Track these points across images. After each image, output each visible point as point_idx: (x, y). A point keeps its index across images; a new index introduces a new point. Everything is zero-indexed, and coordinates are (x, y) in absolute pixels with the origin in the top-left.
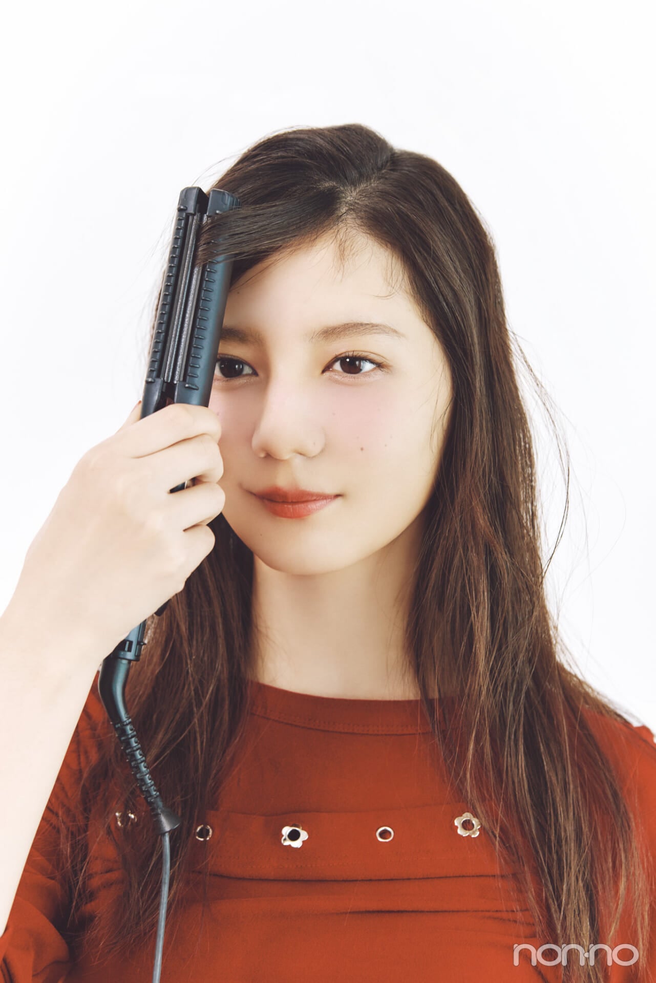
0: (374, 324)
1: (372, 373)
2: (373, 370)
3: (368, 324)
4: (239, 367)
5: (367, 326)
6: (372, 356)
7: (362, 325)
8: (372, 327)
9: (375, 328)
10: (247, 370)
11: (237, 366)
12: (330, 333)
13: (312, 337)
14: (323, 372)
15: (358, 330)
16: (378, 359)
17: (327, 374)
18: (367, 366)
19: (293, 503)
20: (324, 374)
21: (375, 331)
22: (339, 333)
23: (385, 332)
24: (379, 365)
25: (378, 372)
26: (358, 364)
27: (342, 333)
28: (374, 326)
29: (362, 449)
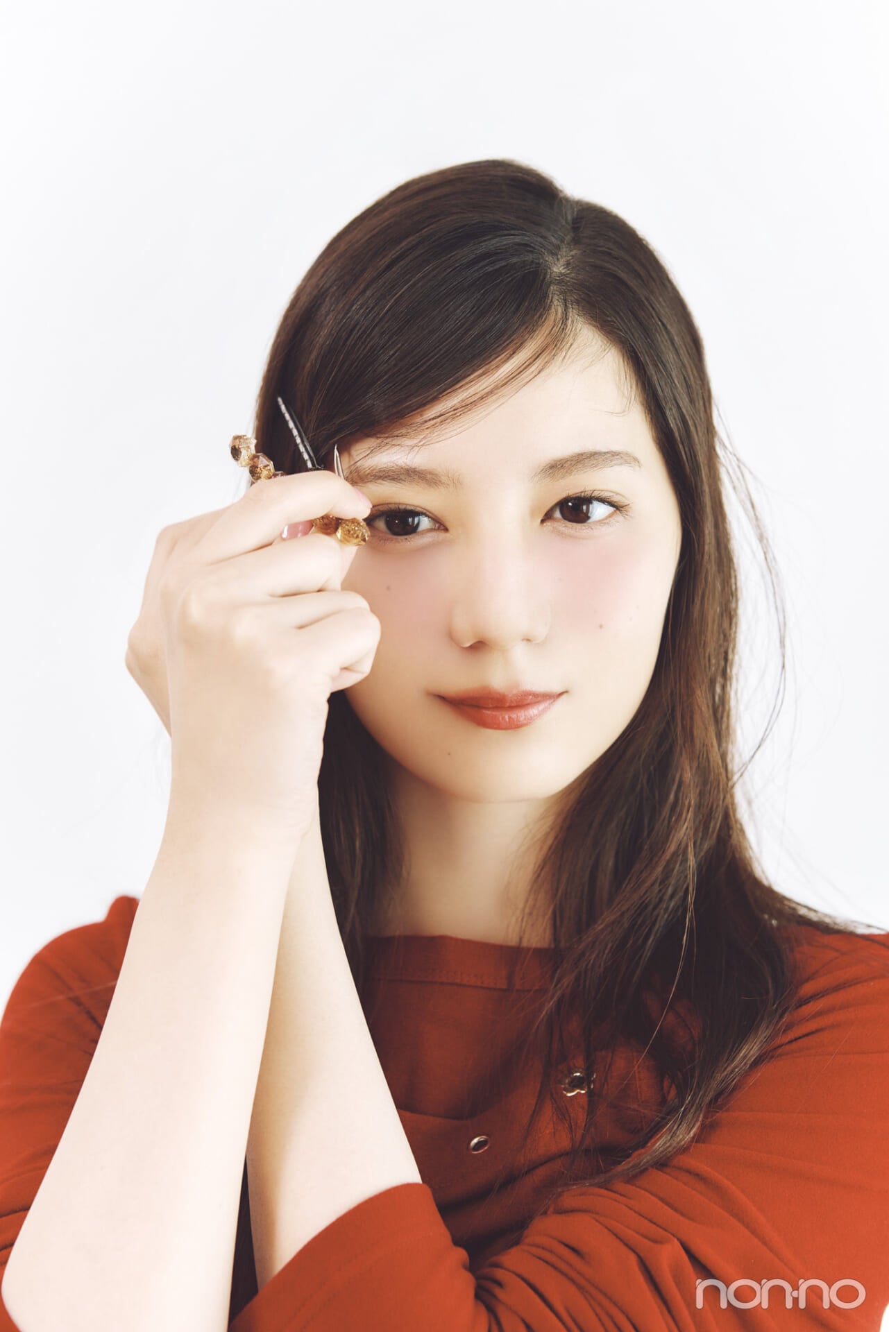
0: (615, 453)
1: (611, 521)
2: (610, 516)
3: (608, 453)
5: (607, 456)
6: (604, 495)
7: (595, 453)
8: (613, 456)
9: (616, 457)
10: (425, 523)
11: (410, 520)
12: (557, 467)
13: (535, 475)
14: (543, 521)
15: (595, 462)
16: (619, 500)
17: (548, 524)
18: (598, 511)
19: (511, 708)
20: (545, 524)
21: (615, 461)
22: (569, 467)
23: (627, 463)
24: (617, 507)
25: (619, 517)
26: (585, 507)
27: (575, 467)
28: (615, 454)
29: (601, 626)
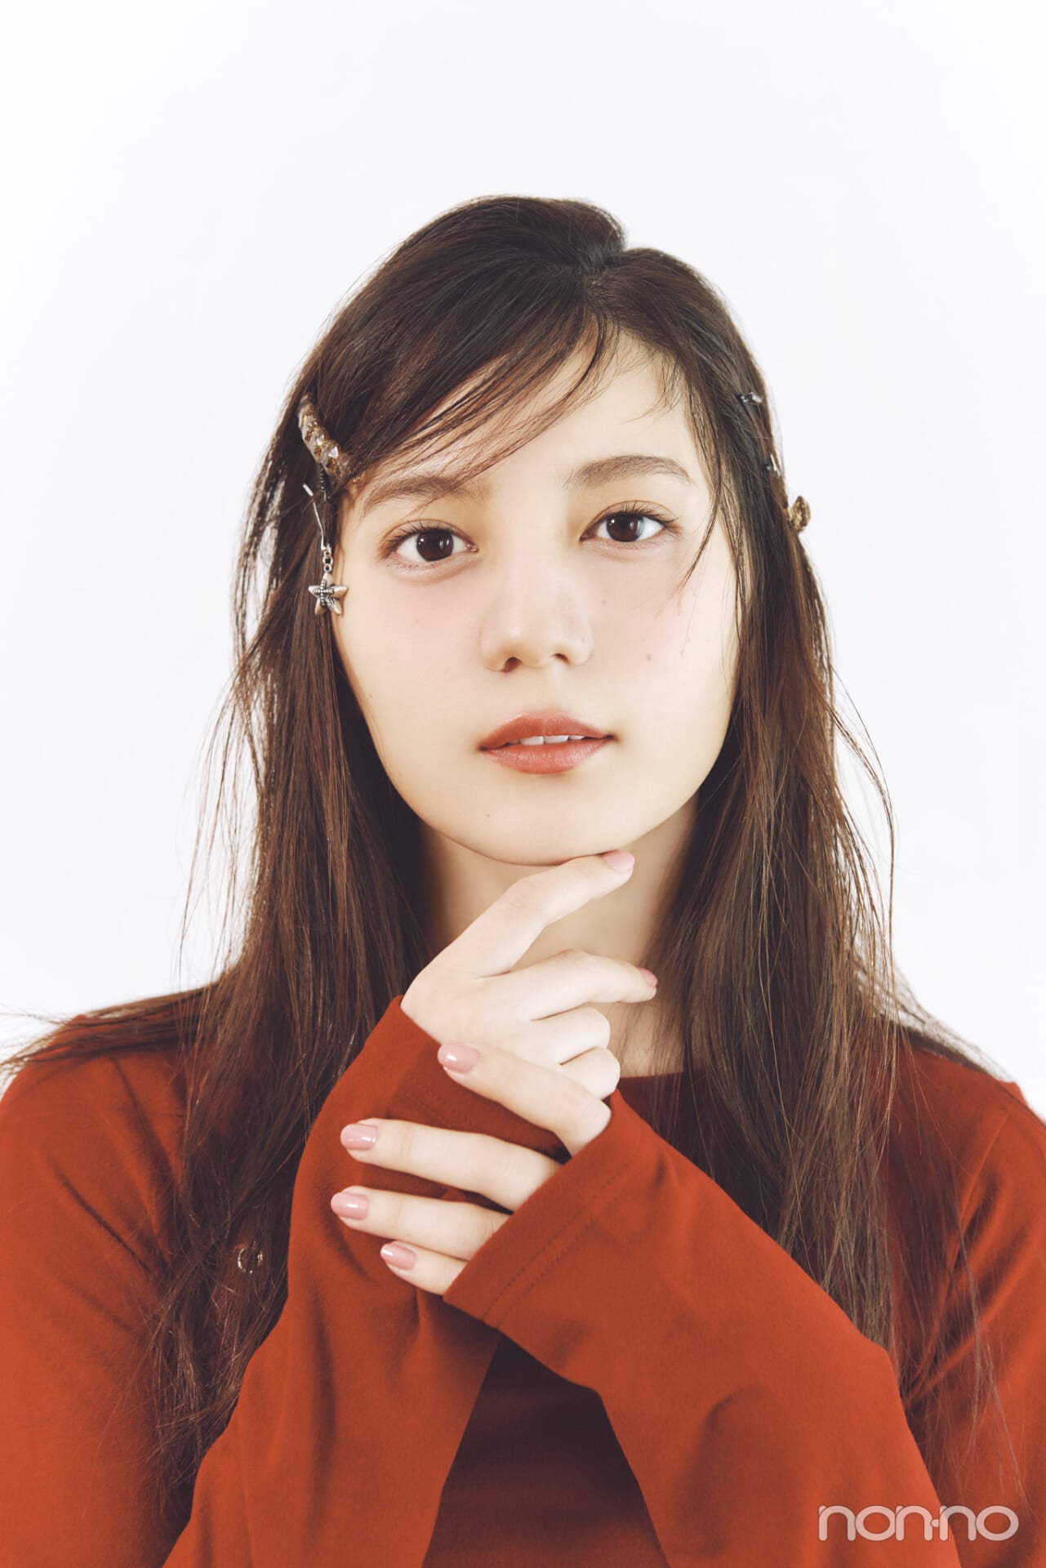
1: (659, 539)
2: (658, 535)
3: (649, 458)
4: (445, 543)
5: (650, 461)
6: (659, 511)
7: (640, 458)
8: (655, 462)
9: (659, 464)
10: (459, 545)
11: (441, 544)
12: (597, 472)
13: (569, 480)
14: (582, 539)
15: (637, 467)
16: (667, 517)
17: (589, 544)
18: (649, 528)
20: (584, 543)
21: (658, 469)
22: (609, 471)
23: (673, 471)
24: (667, 525)
25: (668, 537)
26: (632, 525)
27: (613, 472)
28: (657, 460)
29: (649, 657)
